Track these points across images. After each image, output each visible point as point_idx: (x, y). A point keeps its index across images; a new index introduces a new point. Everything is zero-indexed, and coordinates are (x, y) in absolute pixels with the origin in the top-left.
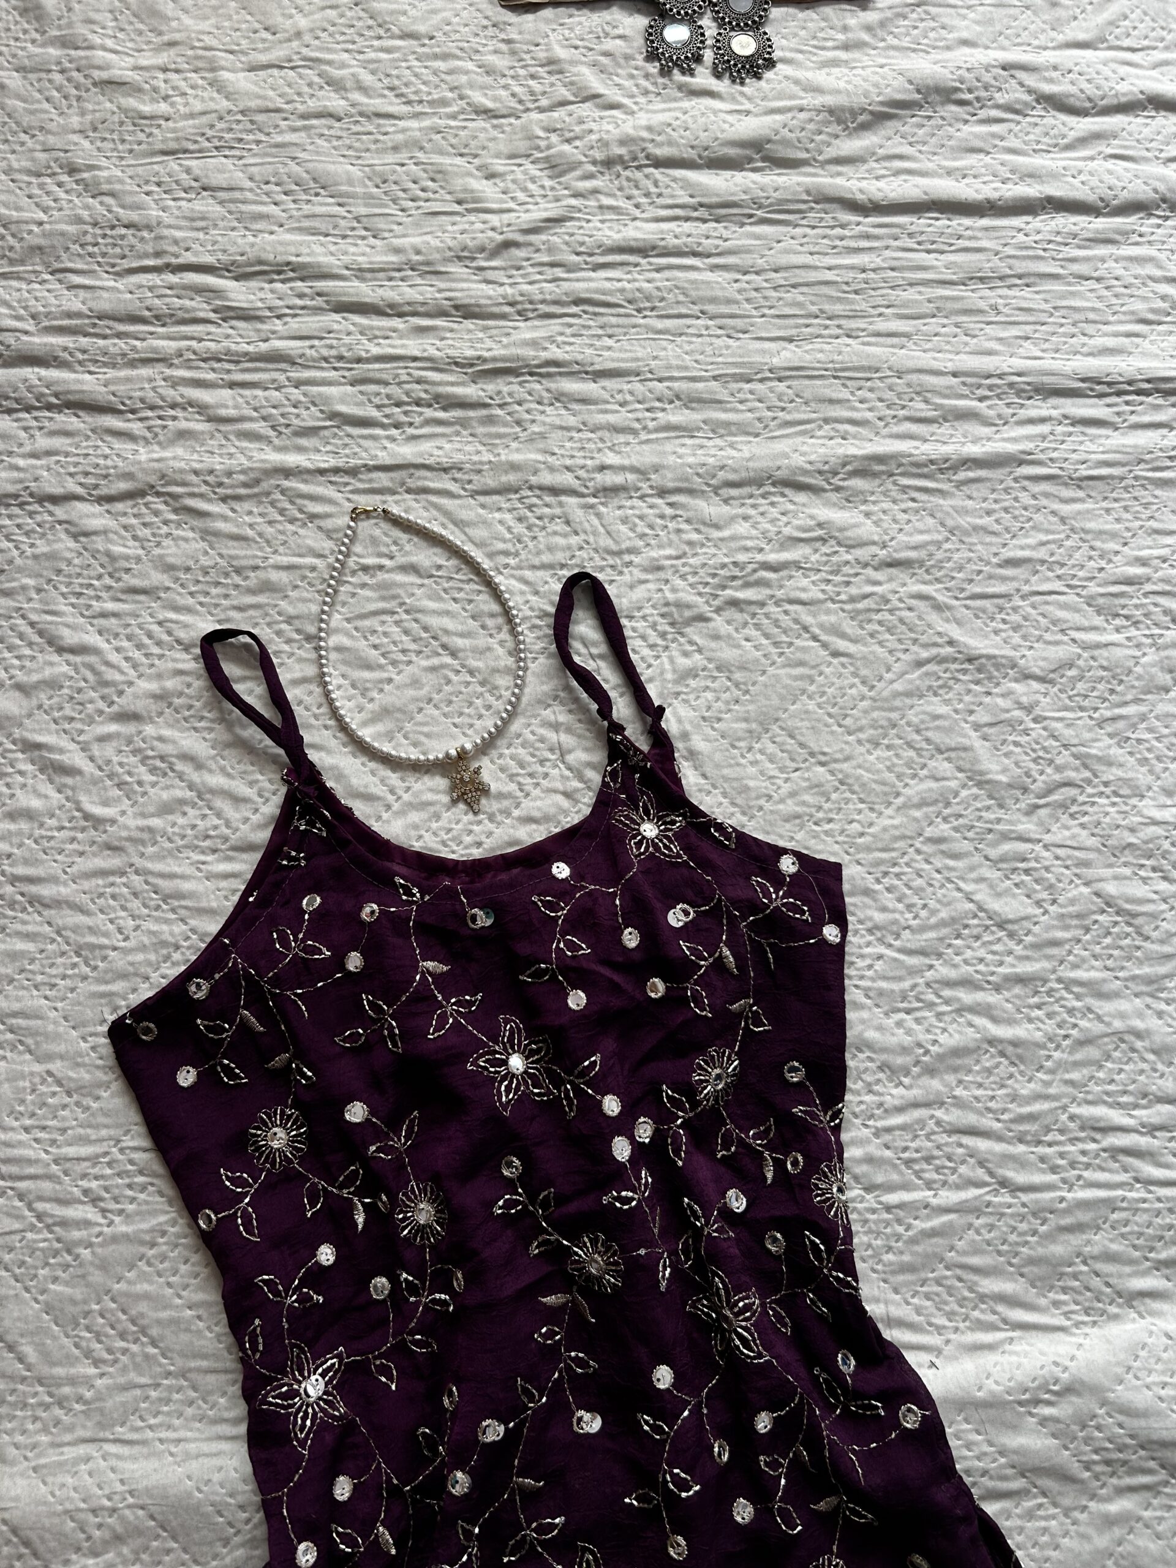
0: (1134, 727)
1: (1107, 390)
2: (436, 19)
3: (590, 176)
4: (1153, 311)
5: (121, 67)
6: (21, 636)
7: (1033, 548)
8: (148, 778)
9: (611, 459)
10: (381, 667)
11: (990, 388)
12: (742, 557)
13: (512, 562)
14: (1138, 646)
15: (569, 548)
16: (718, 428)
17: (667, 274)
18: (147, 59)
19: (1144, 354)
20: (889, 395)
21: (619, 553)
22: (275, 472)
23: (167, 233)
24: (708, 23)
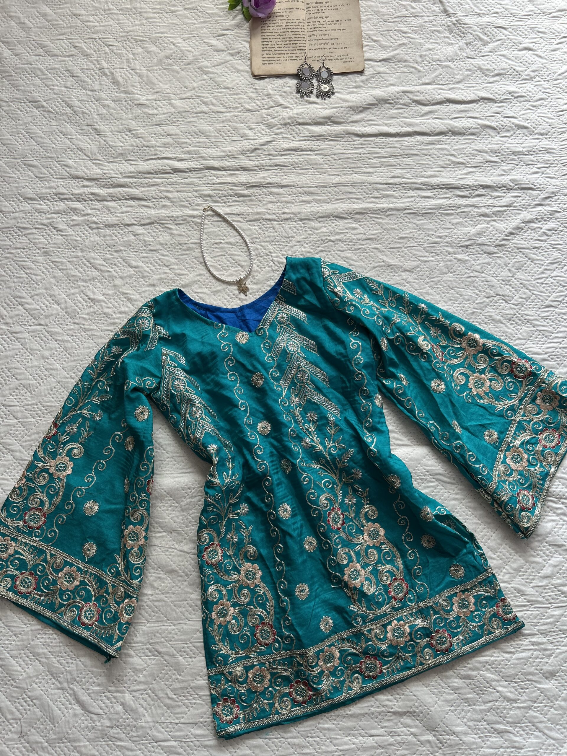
0: (436, 284)
1: (430, 188)
2: (234, 83)
3: (280, 128)
4: (446, 164)
5: (143, 100)
6: (121, 264)
7: (408, 234)
9: (286, 210)
10: (221, 271)
11: (397, 188)
12: (324, 238)
13: (258, 240)
14: (438, 261)
15: (274, 236)
16: (317, 201)
17: (302, 157)
18: (150, 97)
19: (442, 177)
20: (367, 190)
21: (289, 238)
22: (191, 216)
23: (158, 148)
24: (314, 81)
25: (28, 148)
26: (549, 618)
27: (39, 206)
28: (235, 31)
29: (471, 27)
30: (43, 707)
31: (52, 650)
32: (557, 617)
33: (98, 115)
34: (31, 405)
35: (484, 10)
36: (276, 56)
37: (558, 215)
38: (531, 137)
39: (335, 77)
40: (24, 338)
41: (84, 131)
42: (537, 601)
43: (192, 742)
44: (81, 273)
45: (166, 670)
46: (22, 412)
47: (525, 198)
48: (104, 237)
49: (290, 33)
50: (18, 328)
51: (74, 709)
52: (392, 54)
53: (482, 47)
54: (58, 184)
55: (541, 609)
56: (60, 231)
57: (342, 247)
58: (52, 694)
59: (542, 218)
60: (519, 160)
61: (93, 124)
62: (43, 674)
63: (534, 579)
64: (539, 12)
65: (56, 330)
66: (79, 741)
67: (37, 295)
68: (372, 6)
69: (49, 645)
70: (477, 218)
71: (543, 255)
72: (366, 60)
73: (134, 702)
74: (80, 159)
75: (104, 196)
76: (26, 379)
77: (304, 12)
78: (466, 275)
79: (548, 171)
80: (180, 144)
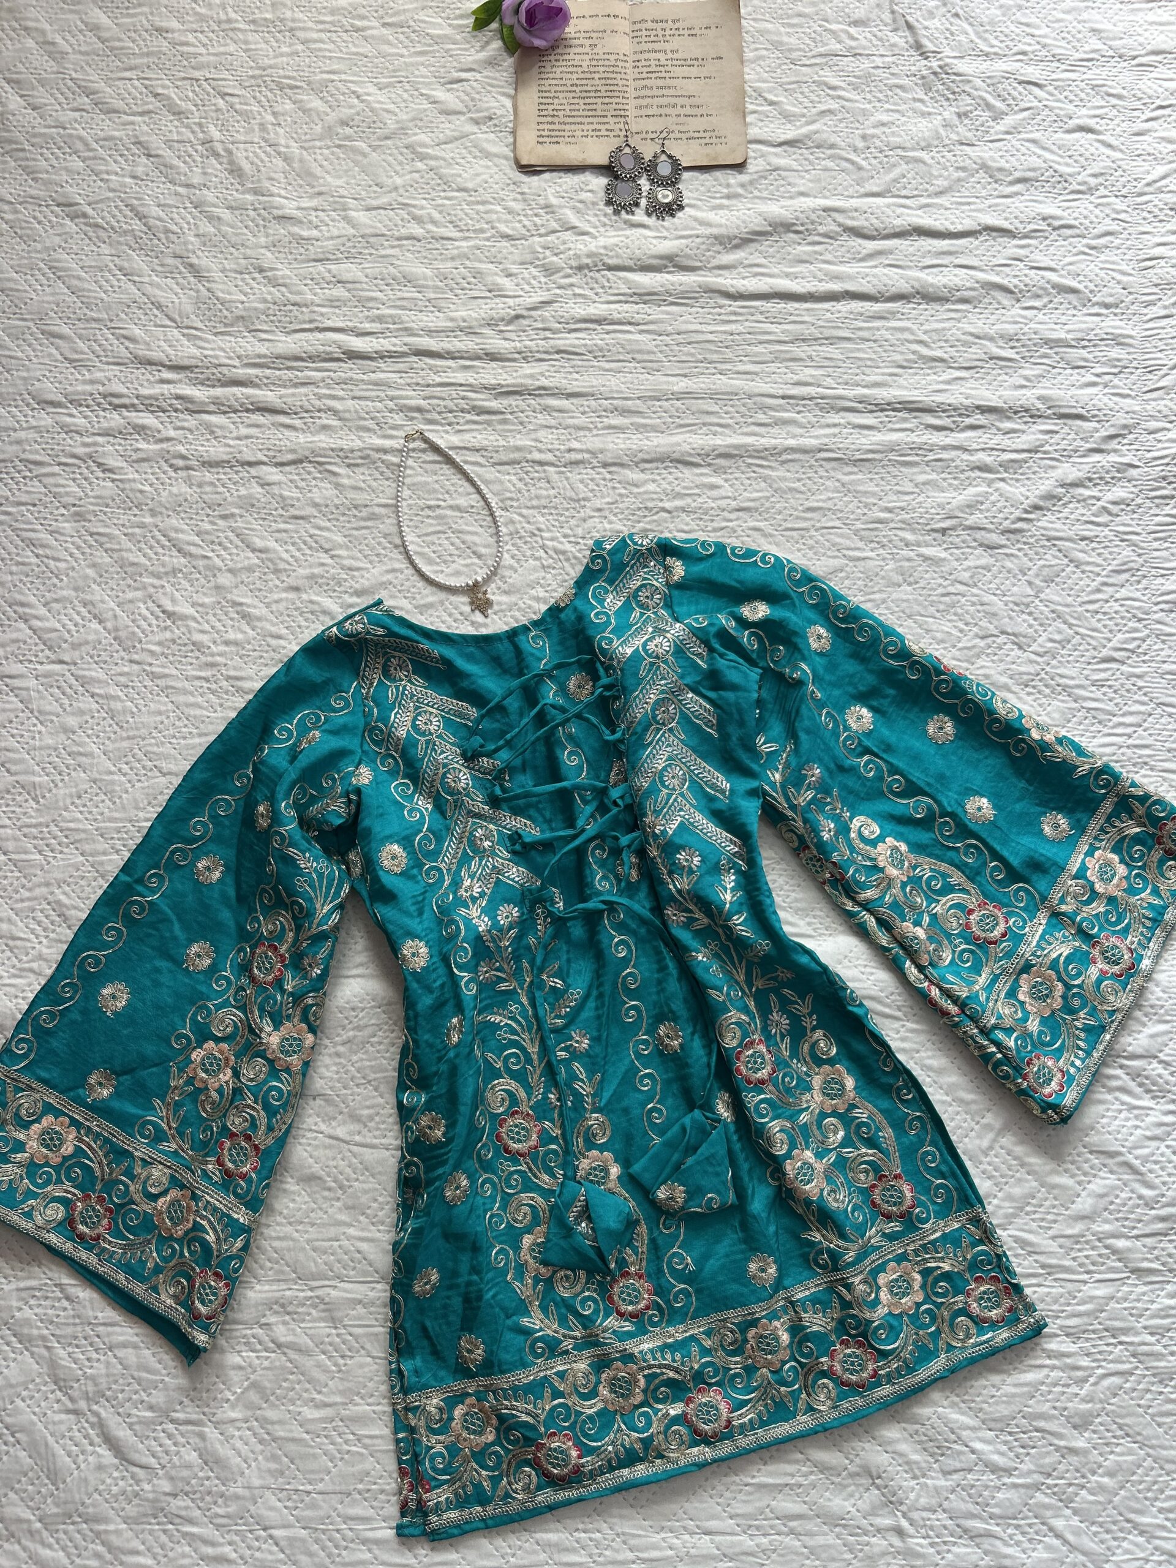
1: (874, 408)
2: (479, 179)
3: (568, 276)
4: (907, 360)
5: (290, 208)
6: (231, 542)
7: (824, 501)
8: (304, 623)
9: (575, 445)
10: (437, 563)
11: (804, 406)
12: (650, 505)
13: (515, 504)
14: (884, 559)
15: (549, 497)
16: (639, 428)
17: (613, 335)
18: (305, 203)
19: (900, 387)
20: (743, 409)
22: (378, 450)
23: (316, 309)
24: (644, 182)
25: (51, 299)
26: (1083, 1302)
27: (68, 419)
28: (485, 73)
29: (969, 81)
30: (36, 1448)
31: (58, 1332)
32: (1102, 1301)
33: (197, 235)
34: (35, 826)
35: (998, 47)
36: (567, 127)
37: (1134, 472)
38: (1085, 311)
39: (686, 175)
40: (27, 689)
41: (167, 269)
42: (1059, 1266)
43: (338, 1531)
44: (150, 559)
45: (292, 1382)
46: (16, 839)
47: (1067, 435)
48: (200, 486)
49: (597, 82)
50: (16, 668)
51: (99, 1456)
52: (805, 130)
53: (991, 123)
54: (110, 374)
55: (1068, 1284)
56: (111, 471)
57: (687, 524)
58: (54, 1423)
59: (1101, 478)
60: (1057, 358)
61: (185, 254)
62: (38, 1380)
63: (1055, 1221)
64: (1111, 53)
65: (93, 674)
66: (106, 1520)
67: (56, 601)
68: (768, 32)
69: (52, 1322)
70: (970, 473)
71: (1099, 555)
72: (751, 142)
73: (222, 1444)
74: (156, 326)
75: (203, 403)
76: (26, 772)
77: (626, 39)
78: (940, 591)
79: (1116, 381)
80: (363, 302)
